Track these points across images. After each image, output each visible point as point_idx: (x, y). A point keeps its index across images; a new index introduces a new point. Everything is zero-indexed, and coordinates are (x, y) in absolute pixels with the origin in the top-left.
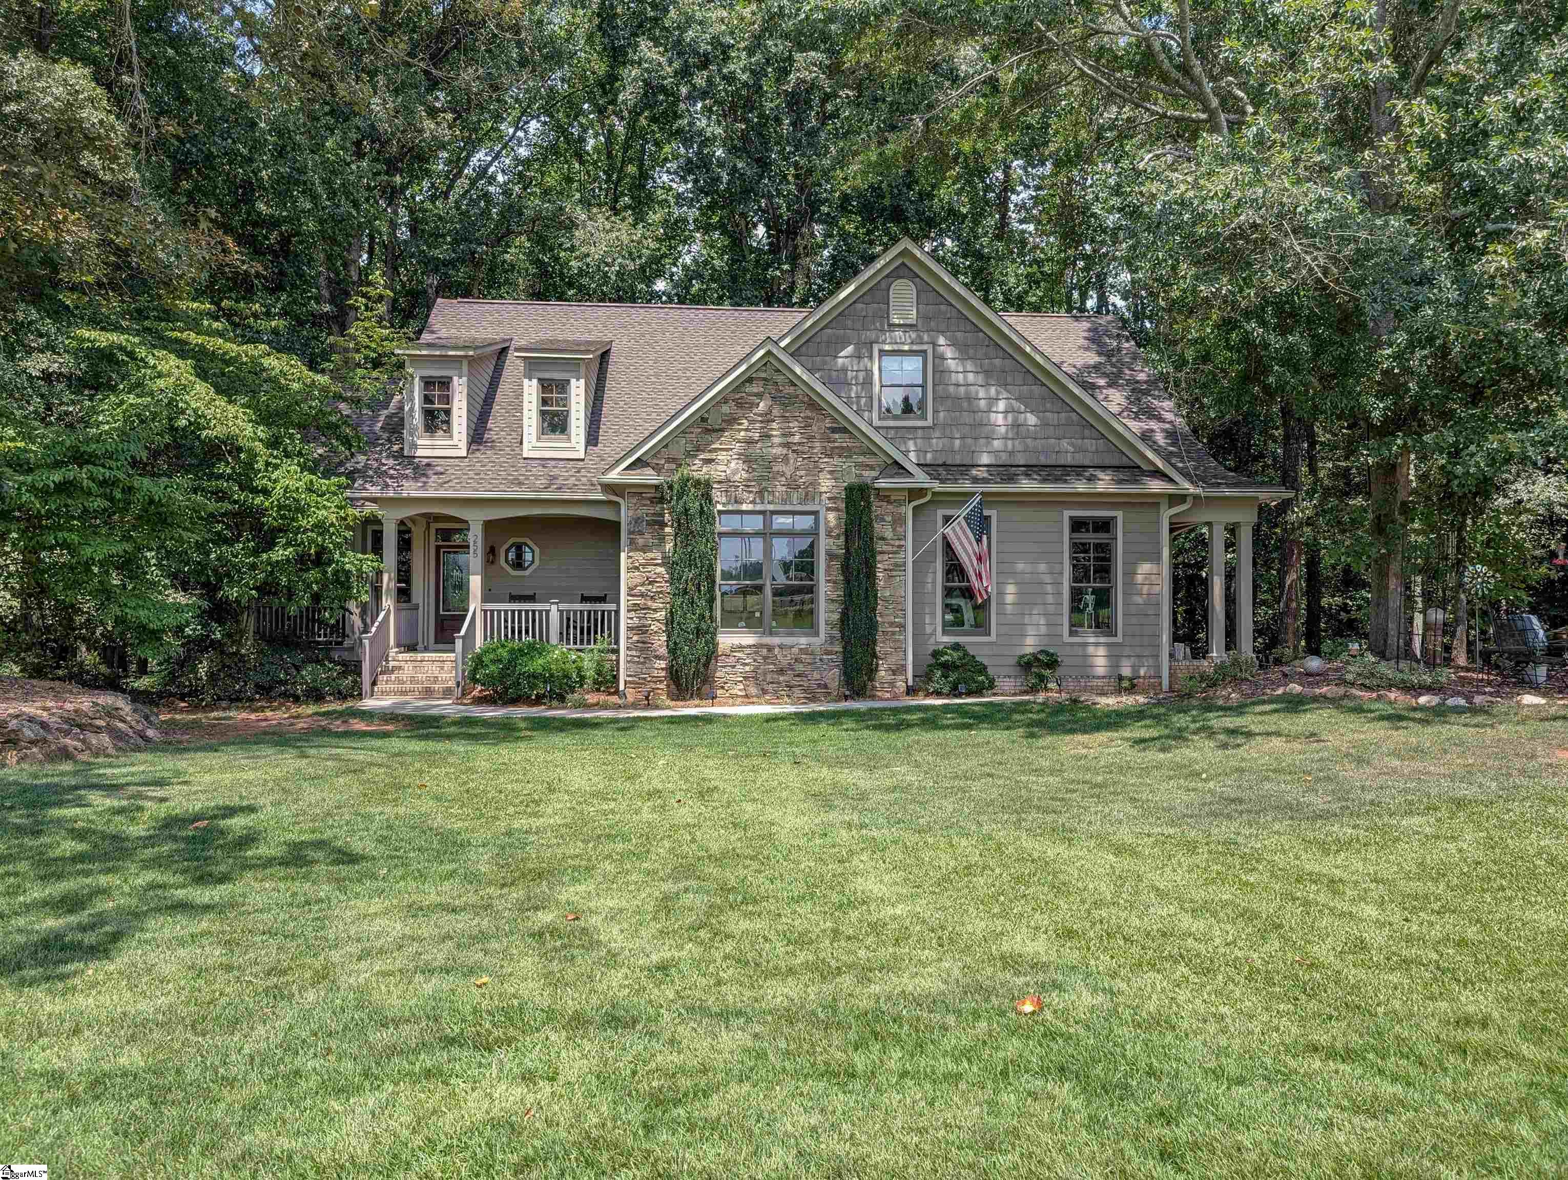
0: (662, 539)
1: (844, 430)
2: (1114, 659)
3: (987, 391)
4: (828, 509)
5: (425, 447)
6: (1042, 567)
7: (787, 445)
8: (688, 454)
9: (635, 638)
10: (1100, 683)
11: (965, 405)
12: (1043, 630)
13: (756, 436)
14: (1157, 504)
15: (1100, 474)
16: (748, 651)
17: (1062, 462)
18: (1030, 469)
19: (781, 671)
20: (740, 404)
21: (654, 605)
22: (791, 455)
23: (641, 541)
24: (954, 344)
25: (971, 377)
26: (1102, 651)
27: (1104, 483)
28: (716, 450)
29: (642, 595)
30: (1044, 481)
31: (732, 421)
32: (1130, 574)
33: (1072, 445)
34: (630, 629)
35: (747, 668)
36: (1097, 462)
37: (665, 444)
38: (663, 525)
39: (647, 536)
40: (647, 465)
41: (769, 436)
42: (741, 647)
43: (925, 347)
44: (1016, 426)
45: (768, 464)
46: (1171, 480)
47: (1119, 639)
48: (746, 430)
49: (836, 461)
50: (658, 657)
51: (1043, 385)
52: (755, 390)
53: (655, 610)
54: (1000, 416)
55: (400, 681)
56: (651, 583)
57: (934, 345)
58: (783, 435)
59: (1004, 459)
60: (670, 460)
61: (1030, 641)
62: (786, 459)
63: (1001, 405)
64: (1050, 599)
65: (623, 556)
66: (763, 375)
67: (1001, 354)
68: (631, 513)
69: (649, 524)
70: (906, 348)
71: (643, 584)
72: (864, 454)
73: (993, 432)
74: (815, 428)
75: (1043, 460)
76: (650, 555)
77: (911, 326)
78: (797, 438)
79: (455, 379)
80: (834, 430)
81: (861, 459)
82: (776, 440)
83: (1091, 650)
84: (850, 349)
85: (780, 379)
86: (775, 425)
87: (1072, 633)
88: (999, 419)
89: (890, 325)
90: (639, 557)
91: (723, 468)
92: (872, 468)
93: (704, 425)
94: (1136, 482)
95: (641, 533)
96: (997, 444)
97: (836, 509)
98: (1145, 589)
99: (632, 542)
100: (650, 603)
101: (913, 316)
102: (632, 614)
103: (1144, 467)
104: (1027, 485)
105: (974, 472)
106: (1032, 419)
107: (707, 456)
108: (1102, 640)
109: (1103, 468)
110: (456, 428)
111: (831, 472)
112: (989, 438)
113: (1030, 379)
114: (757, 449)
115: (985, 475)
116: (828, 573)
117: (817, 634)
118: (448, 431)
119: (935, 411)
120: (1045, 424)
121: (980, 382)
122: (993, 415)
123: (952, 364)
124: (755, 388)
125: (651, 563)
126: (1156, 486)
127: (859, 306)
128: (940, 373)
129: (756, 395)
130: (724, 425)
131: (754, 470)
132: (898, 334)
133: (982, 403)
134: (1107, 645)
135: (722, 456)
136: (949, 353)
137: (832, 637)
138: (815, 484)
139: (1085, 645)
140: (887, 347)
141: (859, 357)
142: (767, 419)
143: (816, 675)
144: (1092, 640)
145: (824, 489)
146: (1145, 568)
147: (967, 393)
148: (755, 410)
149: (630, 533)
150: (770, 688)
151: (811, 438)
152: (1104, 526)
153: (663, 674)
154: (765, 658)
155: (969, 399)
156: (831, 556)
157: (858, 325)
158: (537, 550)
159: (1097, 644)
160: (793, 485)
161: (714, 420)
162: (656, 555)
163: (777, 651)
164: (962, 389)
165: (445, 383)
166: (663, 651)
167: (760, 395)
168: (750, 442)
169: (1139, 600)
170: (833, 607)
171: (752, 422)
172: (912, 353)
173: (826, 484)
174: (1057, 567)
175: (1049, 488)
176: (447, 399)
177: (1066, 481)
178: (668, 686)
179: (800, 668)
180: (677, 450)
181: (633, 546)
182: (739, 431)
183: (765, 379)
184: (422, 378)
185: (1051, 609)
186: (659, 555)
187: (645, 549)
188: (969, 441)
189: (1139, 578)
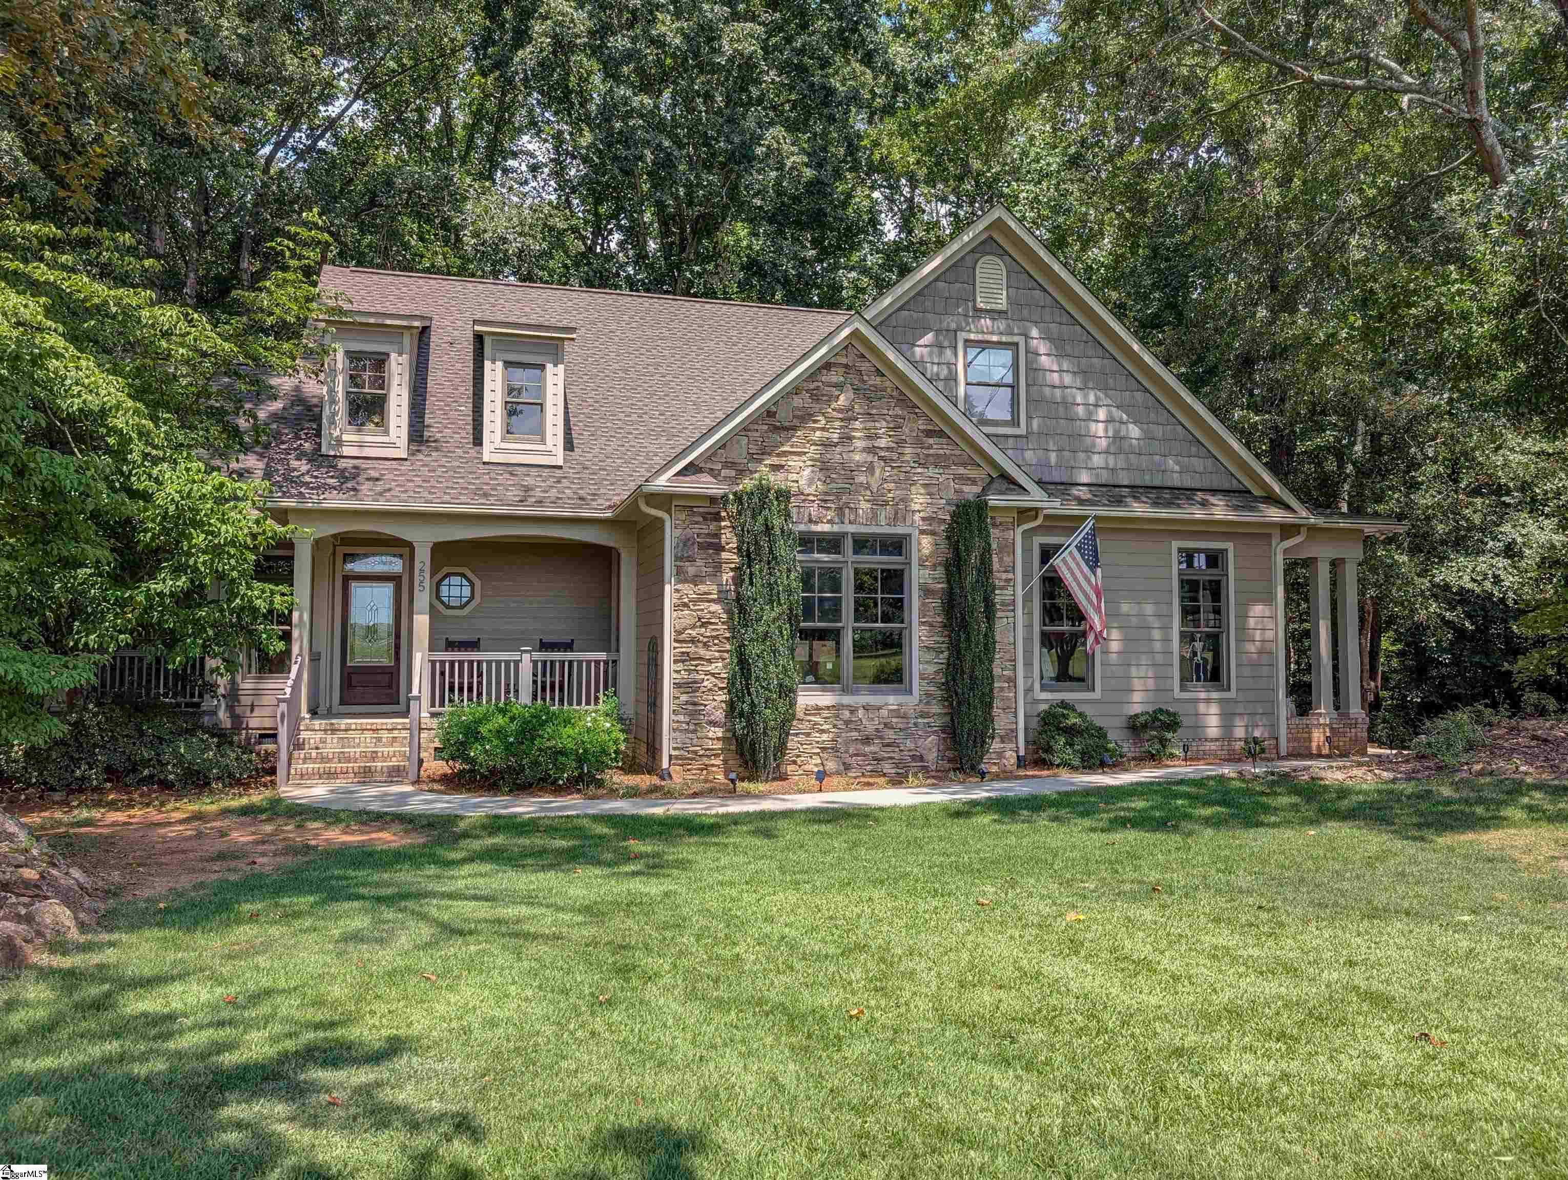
0: (718, 568)
1: (941, 434)
2: (1227, 718)
3: (1086, 396)
4: (922, 532)
5: (352, 444)
6: (1149, 609)
7: (872, 450)
8: (752, 457)
9: (684, 698)
10: (1213, 746)
11: (1061, 409)
12: (1151, 684)
13: (835, 437)
14: (1269, 536)
15: (1213, 500)
16: (826, 713)
17: (1169, 484)
18: (1137, 491)
19: (867, 740)
20: (816, 396)
21: (708, 655)
22: (878, 465)
23: (691, 570)
24: (1047, 337)
25: (1068, 379)
26: (1214, 709)
27: (1220, 510)
28: (785, 454)
29: (693, 641)
30: (1155, 504)
31: (806, 417)
32: (1243, 617)
33: (1178, 463)
34: (678, 686)
35: (825, 737)
36: (1206, 485)
37: (723, 445)
38: (720, 548)
39: (700, 563)
40: (700, 470)
41: (850, 438)
42: (818, 709)
43: (1015, 339)
44: (1118, 439)
45: (850, 472)
46: (1288, 507)
47: (1232, 694)
48: (823, 429)
49: (931, 472)
50: (713, 723)
51: (1146, 390)
52: (834, 379)
53: (709, 661)
54: (1101, 426)
55: (323, 759)
56: (704, 625)
57: (1027, 337)
58: (869, 437)
59: (1105, 477)
60: (728, 465)
61: (1137, 697)
62: (871, 469)
63: (1102, 414)
64: (1158, 646)
65: (667, 588)
66: (844, 361)
67: (1100, 352)
68: (677, 532)
69: (701, 546)
70: (995, 338)
71: (693, 627)
72: (964, 465)
73: (1094, 446)
74: (906, 430)
75: (1147, 480)
76: (702, 588)
77: (1000, 312)
78: (882, 443)
79: (393, 356)
80: (929, 433)
81: (962, 470)
82: (859, 444)
83: (1202, 708)
84: (929, 338)
85: (864, 366)
86: (857, 424)
87: (1183, 688)
88: (1099, 429)
89: (976, 310)
90: (689, 590)
91: (794, 477)
92: (974, 482)
93: (770, 421)
94: (1252, 509)
95: (691, 559)
96: (1097, 460)
97: (933, 533)
98: (1258, 635)
99: (680, 571)
100: (702, 652)
101: (1002, 303)
102: (680, 666)
103: (1257, 492)
104: (1139, 509)
105: (1075, 491)
106: (1134, 431)
107: (775, 460)
108: (1215, 695)
109: (1214, 492)
110: (393, 421)
111: (925, 486)
112: (1089, 451)
113: (1134, 385)
114: (836, 455)
115: (1089, 496)
116: (922, 614)
117: (910, 692)
118: (383, 425)
119: (1029, 418)
120: (1148, 437)
121: (1079, 385)
122: (1093, 426)
123: (1045, 361)
124: (835, 377)
125: (703, 598)
126: (1275, 514)
127: (941, 284)
128: (1034, 370)
129: (835, 386)
130: (796, 422)
131: (833, 481)
132: (986, 322)
133: (1080, 410)
134: (1220, 701)
135: (794, 462)
136: (1043, 348)
137: (928, 695)
138: (905, 500)
139: (1197, 701)
140: (972, 336)
141: (941, 347)
142: (848, 417)
143: (909, 744)
144: (1203, 695)
145: (917, 507)
146: (1258, 609)
147: (1064, 397)
148: (834, 405)
149: (677, 558)
150: (853, 761)
151: (900, 443)
152: (1214, 559)
153: (719, 745)
154: (847, 723)
155: (1068, 404)
156: (927, 592)
157: (940, 307)
158: (478, 583)
159: (1208, 701)
160: (878, 502)
161: (783, 416)
162: (710, 587)
163: (861, 713)
164: (1058, 392)
165: (380, 362)
166: (719, 715)
167: (840, 386)
168: (827, 445)
169: (1252, 648)
170: (930, 656)
171: (829, 420)
172: (1000, 345)
173: (919, 501)
174: (1164, 609)
175: (1164, 513)
176: (381, 382)
177: (1179, 506)
178: (725, 761)
179: (890, 735)
180: (739, 453)
181: (681, 576)
182: (814, 430)
183: (846, 366)
184: (347, 353)
185: (1159, 658)
186: (714, 588)
187: (696, 580)
188: (1067, 454)
189: (1252, 622)
